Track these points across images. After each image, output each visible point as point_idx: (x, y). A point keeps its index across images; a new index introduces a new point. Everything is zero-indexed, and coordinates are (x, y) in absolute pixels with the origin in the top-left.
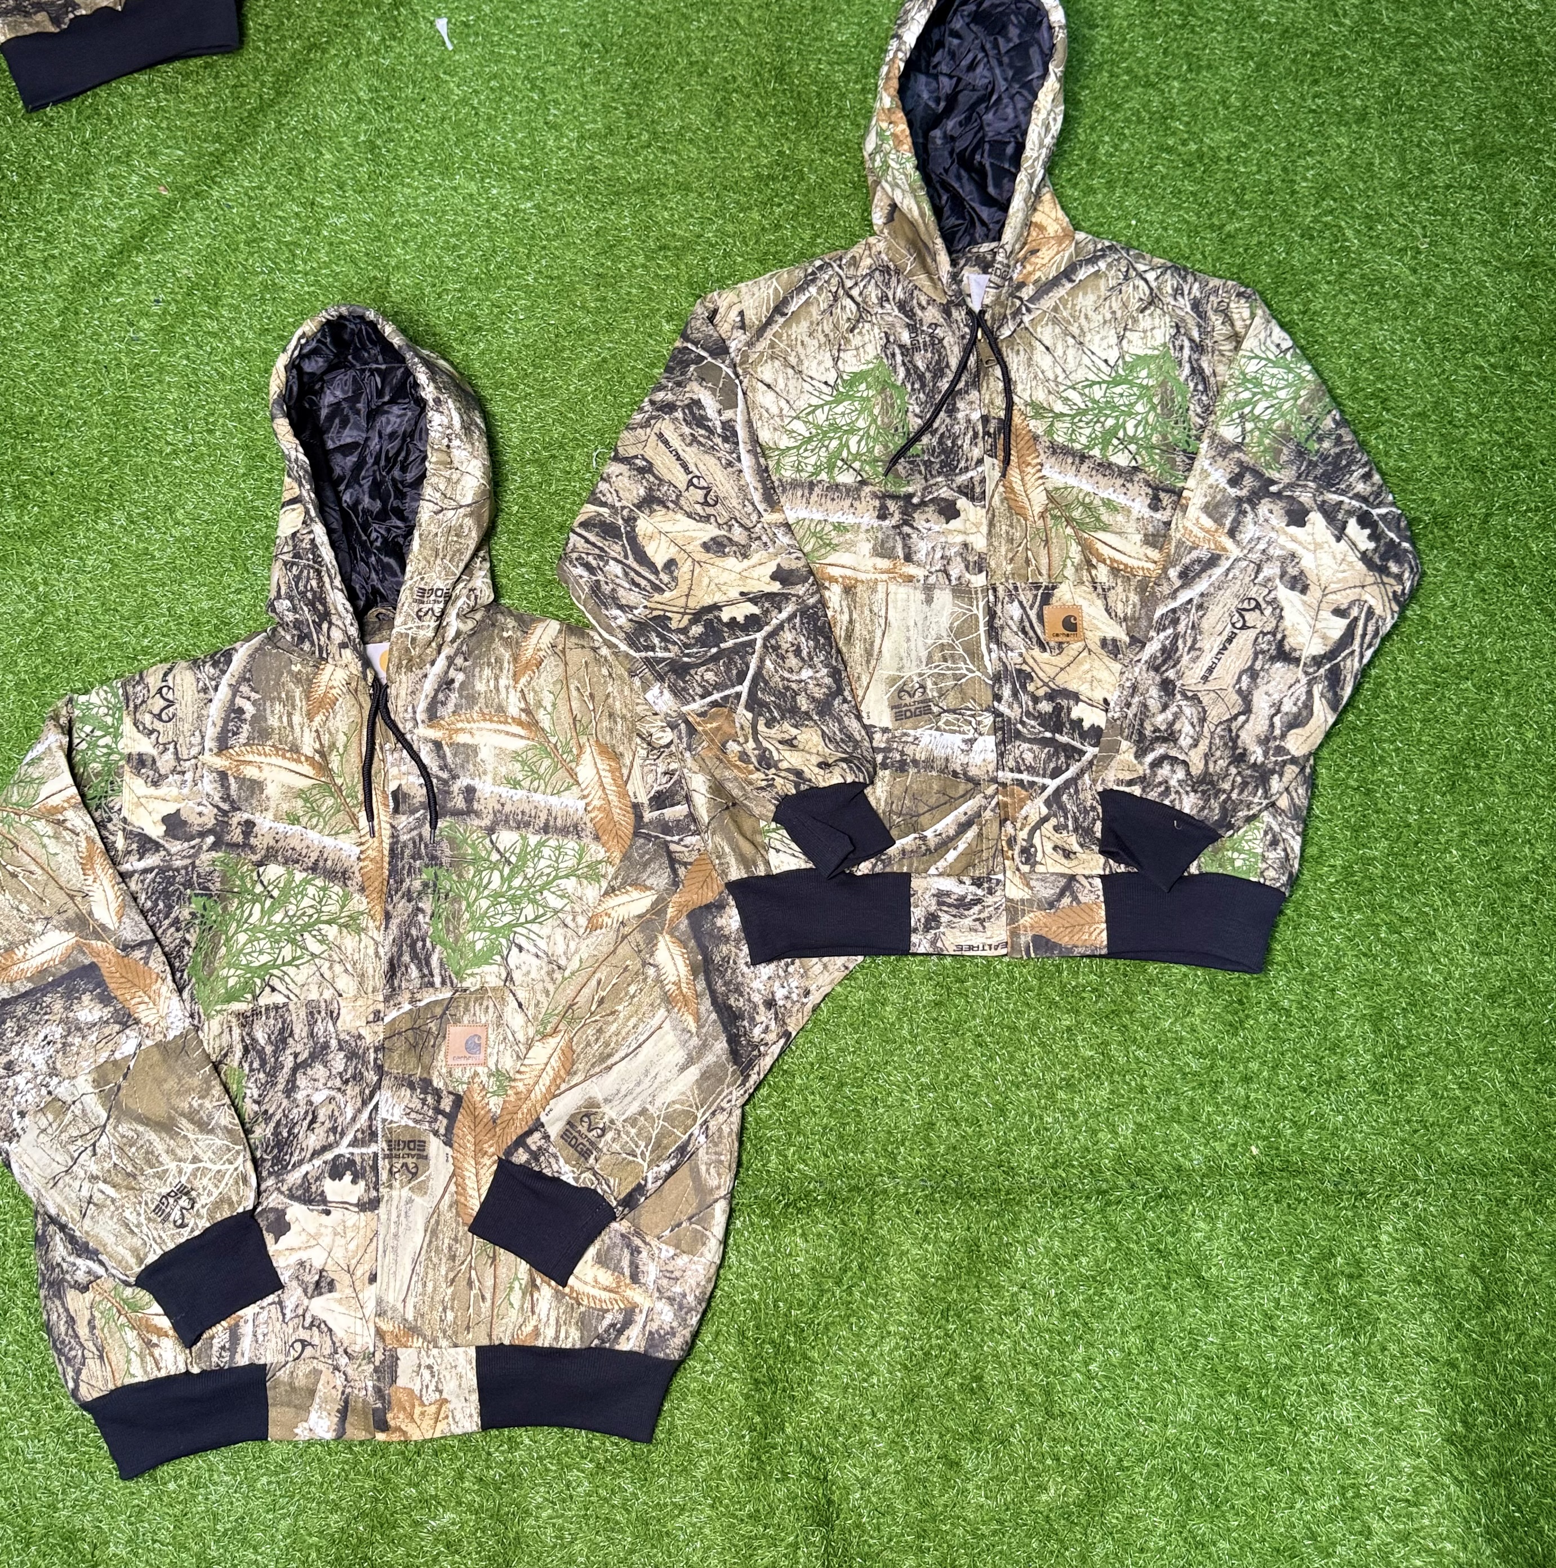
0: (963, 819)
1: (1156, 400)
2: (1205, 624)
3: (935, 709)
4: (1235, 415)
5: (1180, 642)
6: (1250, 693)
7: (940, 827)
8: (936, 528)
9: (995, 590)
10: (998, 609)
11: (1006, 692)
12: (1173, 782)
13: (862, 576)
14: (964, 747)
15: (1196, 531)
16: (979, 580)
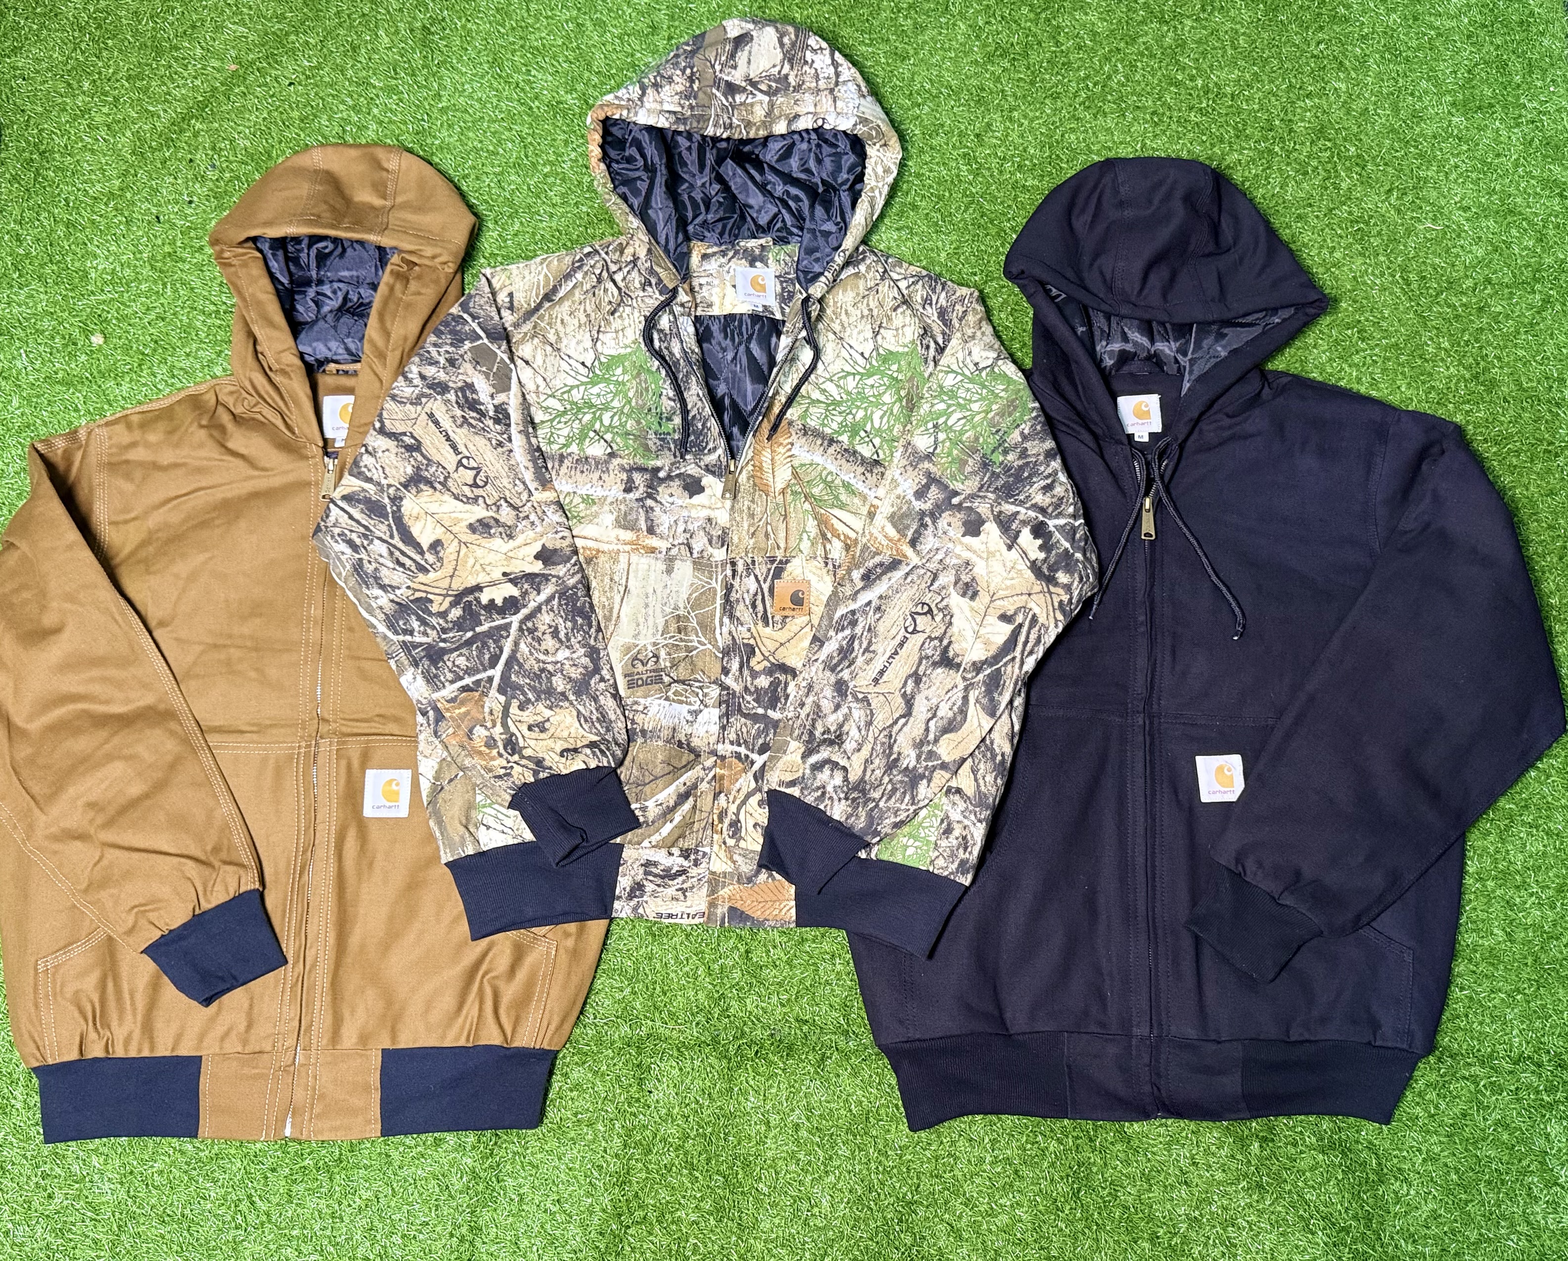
0: (682, 789)
1: (903, 393)
2: (881, 628)
3: (666, 679)
4: (930, 425)
5: (856, 643)
6: (913, 697)
7: (662, 797)
8: (679, 502)
9: (733, 564)
10: (736, 583)
11: (735, 665)
12: (830, 789)
13: (605, 547)
14: (690, 718)
15: (880, 537)
16: (719, 554)
